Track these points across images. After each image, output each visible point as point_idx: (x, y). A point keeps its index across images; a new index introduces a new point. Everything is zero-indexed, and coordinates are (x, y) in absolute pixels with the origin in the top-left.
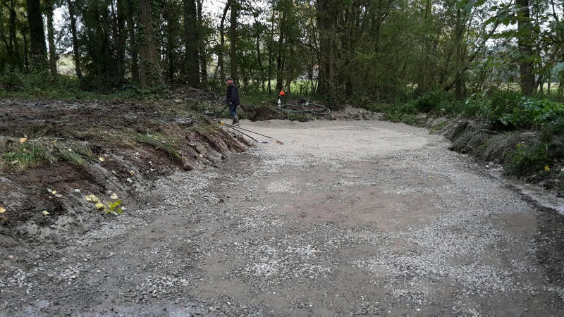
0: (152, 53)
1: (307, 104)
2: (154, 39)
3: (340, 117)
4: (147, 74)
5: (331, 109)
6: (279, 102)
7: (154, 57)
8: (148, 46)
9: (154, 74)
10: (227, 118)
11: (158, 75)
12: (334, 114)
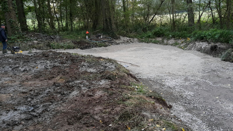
0: (13, 15)
1: (102, 37)
2: (13, 7)
3: (121, 43)
4: (12, 27)
5: (115, 39)
6: (87, 37)
7: (15, 18)
8: (10, 12)
9: (16, 27)
10: (67, 49)
11: (18, 28)
12: (117, 41)
